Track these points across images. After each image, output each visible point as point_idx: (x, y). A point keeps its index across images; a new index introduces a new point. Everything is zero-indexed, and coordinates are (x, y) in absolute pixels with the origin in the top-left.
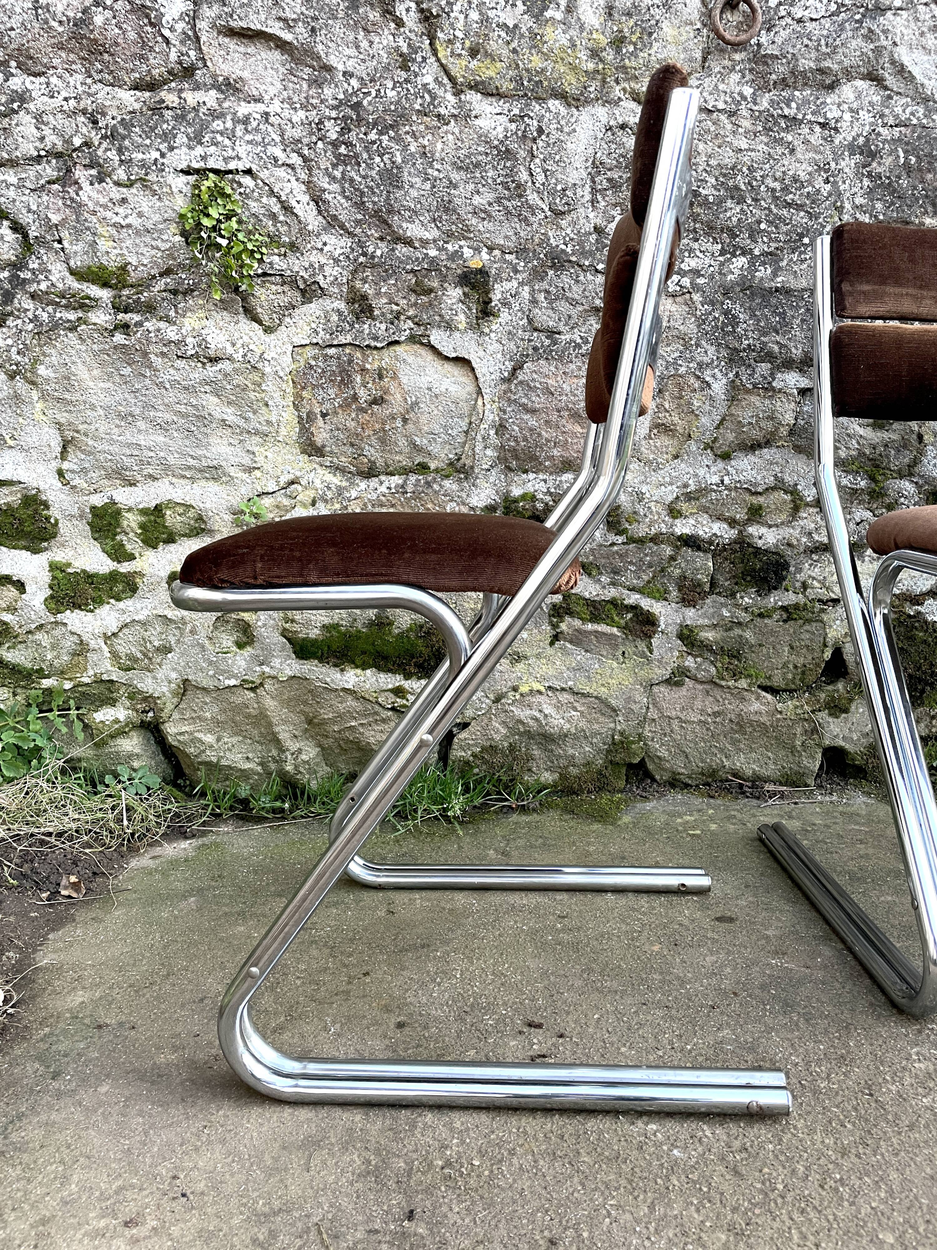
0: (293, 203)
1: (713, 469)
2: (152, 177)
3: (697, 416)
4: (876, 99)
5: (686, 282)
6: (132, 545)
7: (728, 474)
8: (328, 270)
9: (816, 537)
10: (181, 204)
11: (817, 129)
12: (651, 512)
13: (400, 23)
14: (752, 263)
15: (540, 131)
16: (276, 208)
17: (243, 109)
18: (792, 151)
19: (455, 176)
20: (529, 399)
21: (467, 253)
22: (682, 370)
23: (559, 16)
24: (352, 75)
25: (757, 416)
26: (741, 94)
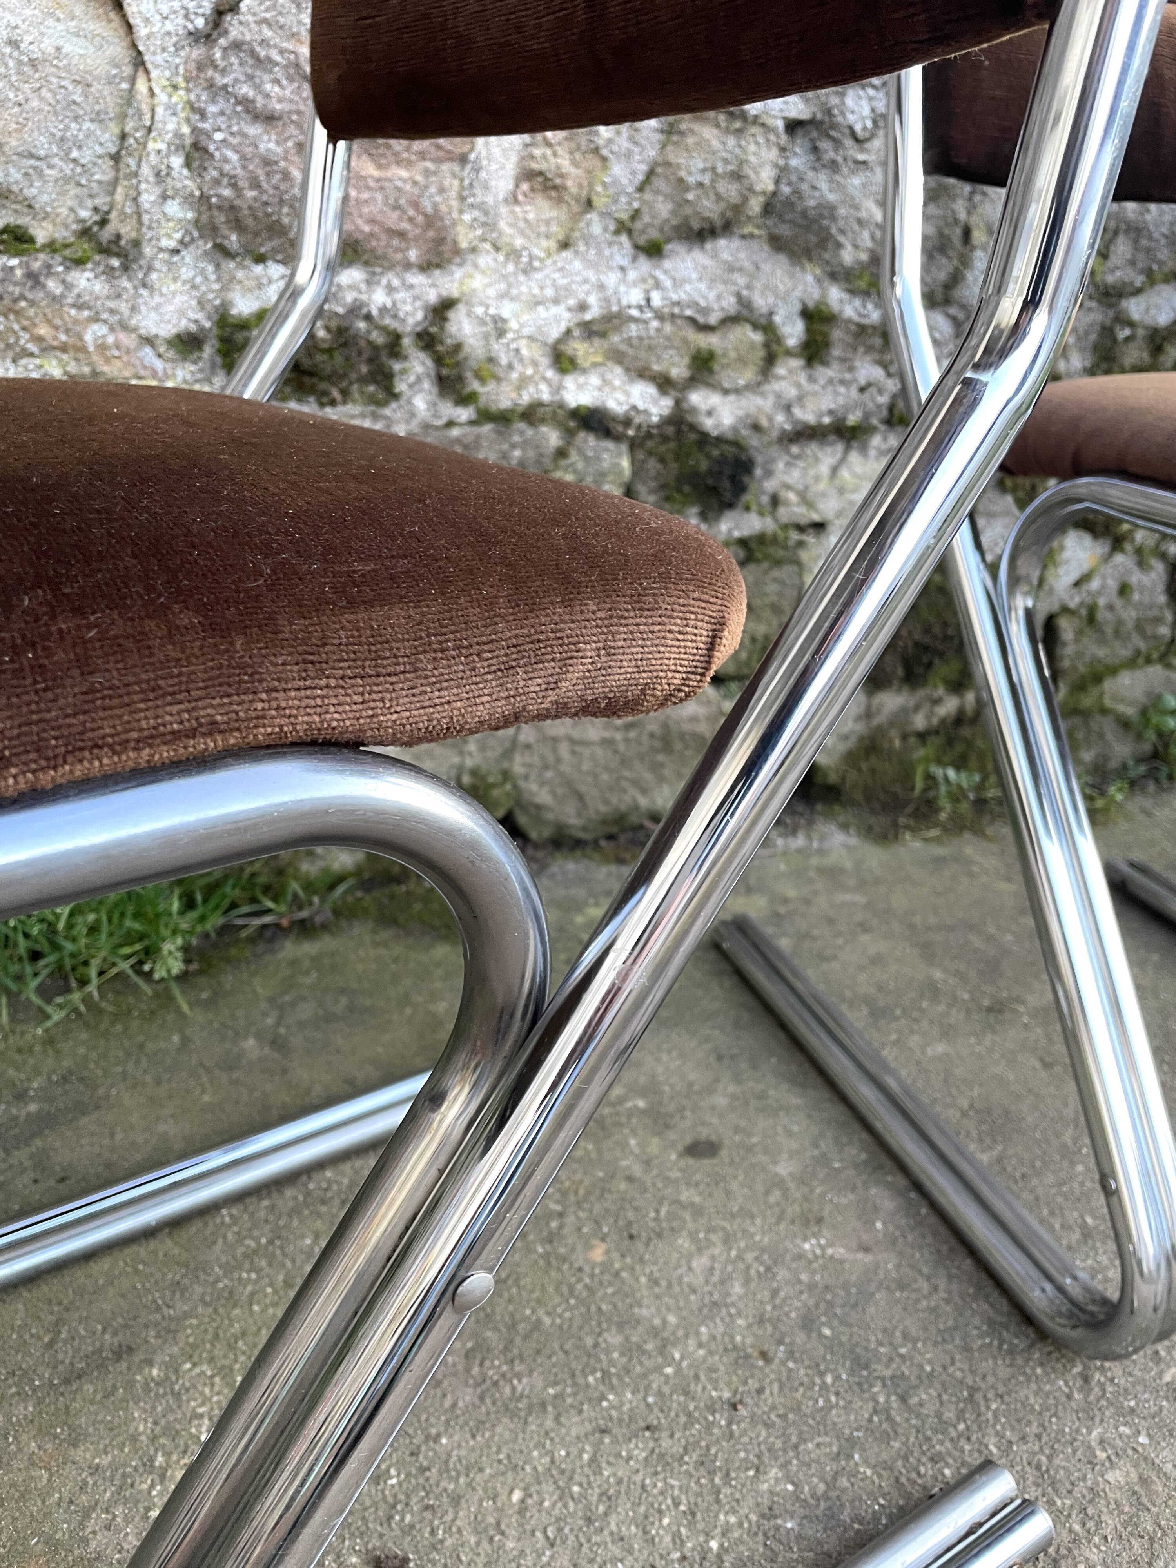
1: (632, 275)
3: (604, 159)
7: (658, 285)
9: (798, 412)
12: (521, 360)
20: (258, 88)
25: (714, 169)
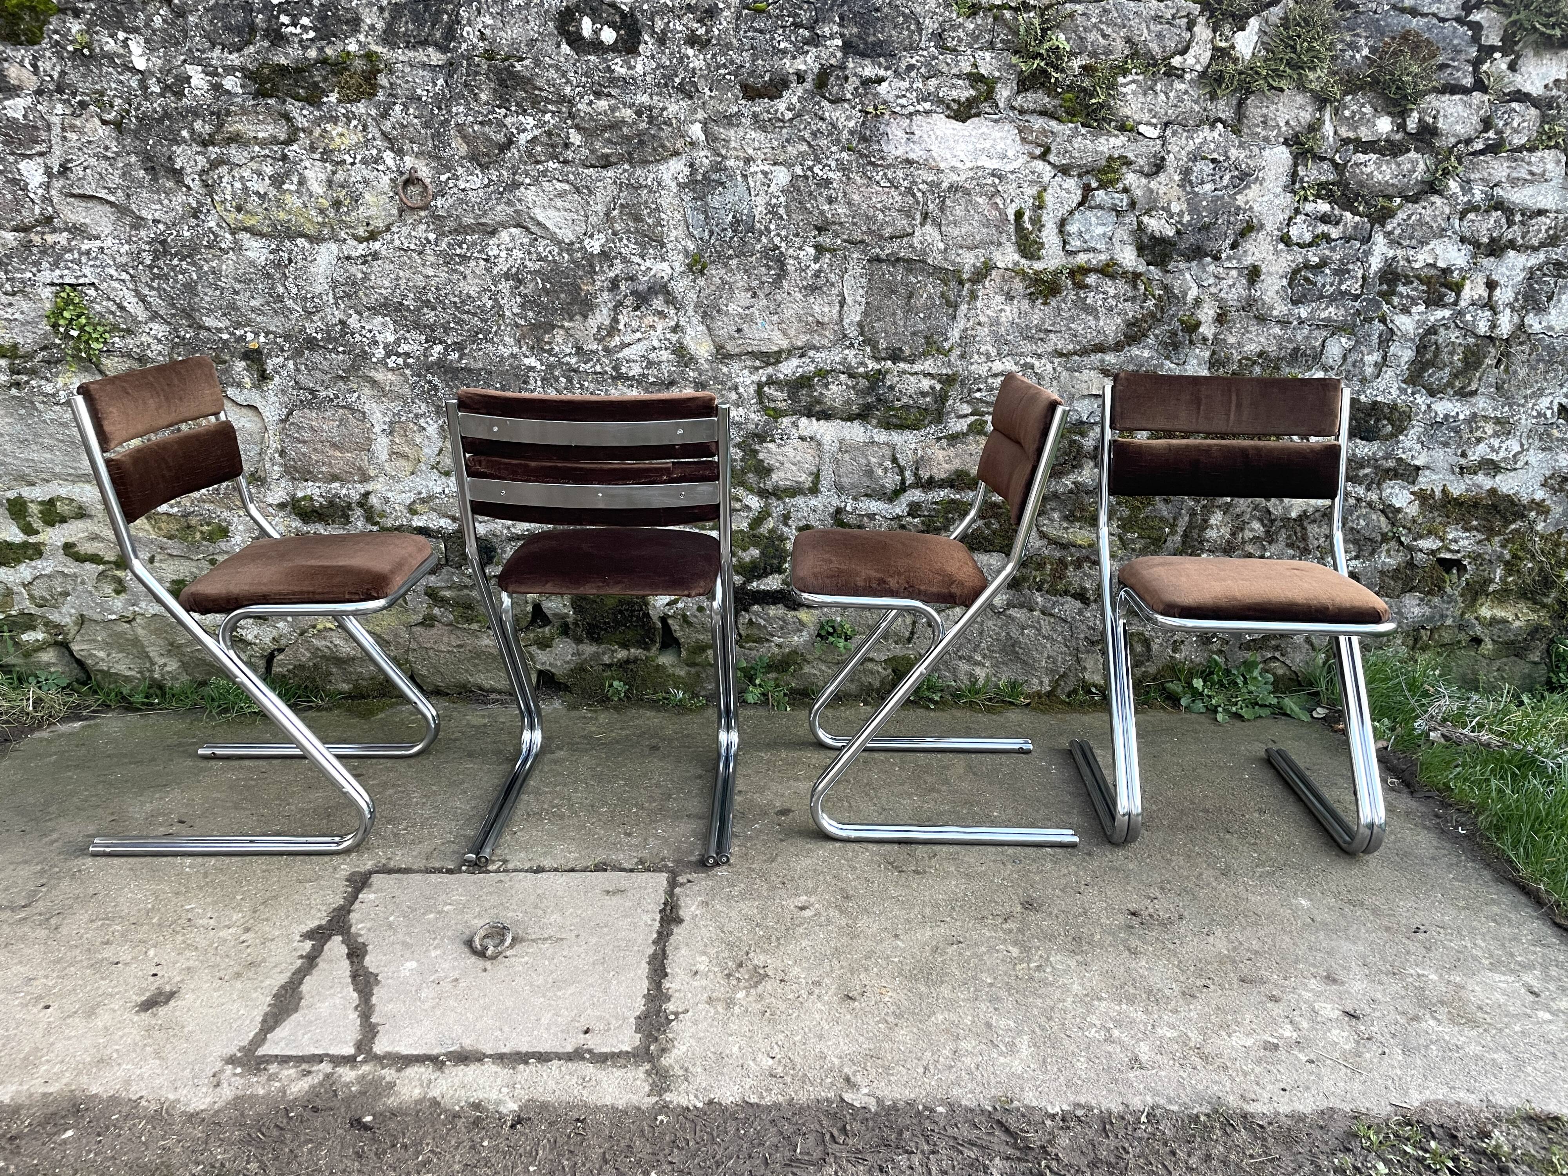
0: (125, 304)
1: (438, 483)
2: (28, 289)
3: (421, 447)
4: (526, 241)
5: (400, 361)
6: (37, 524)
8: (154, 347)
10: (48, 305)
11: (482, 263)
12: (396, 511)
13: (189, 188)
14: (446, 349)
15: (290, 261)
16: (114, 308)
17: (86, 246)
18: (465, 278)
19: (238, 286)
20: (300, 434)
21: (250, 336)
22: (403, 419)
23: (293, 188)
24: (159, 222)
26: (427, 239)
